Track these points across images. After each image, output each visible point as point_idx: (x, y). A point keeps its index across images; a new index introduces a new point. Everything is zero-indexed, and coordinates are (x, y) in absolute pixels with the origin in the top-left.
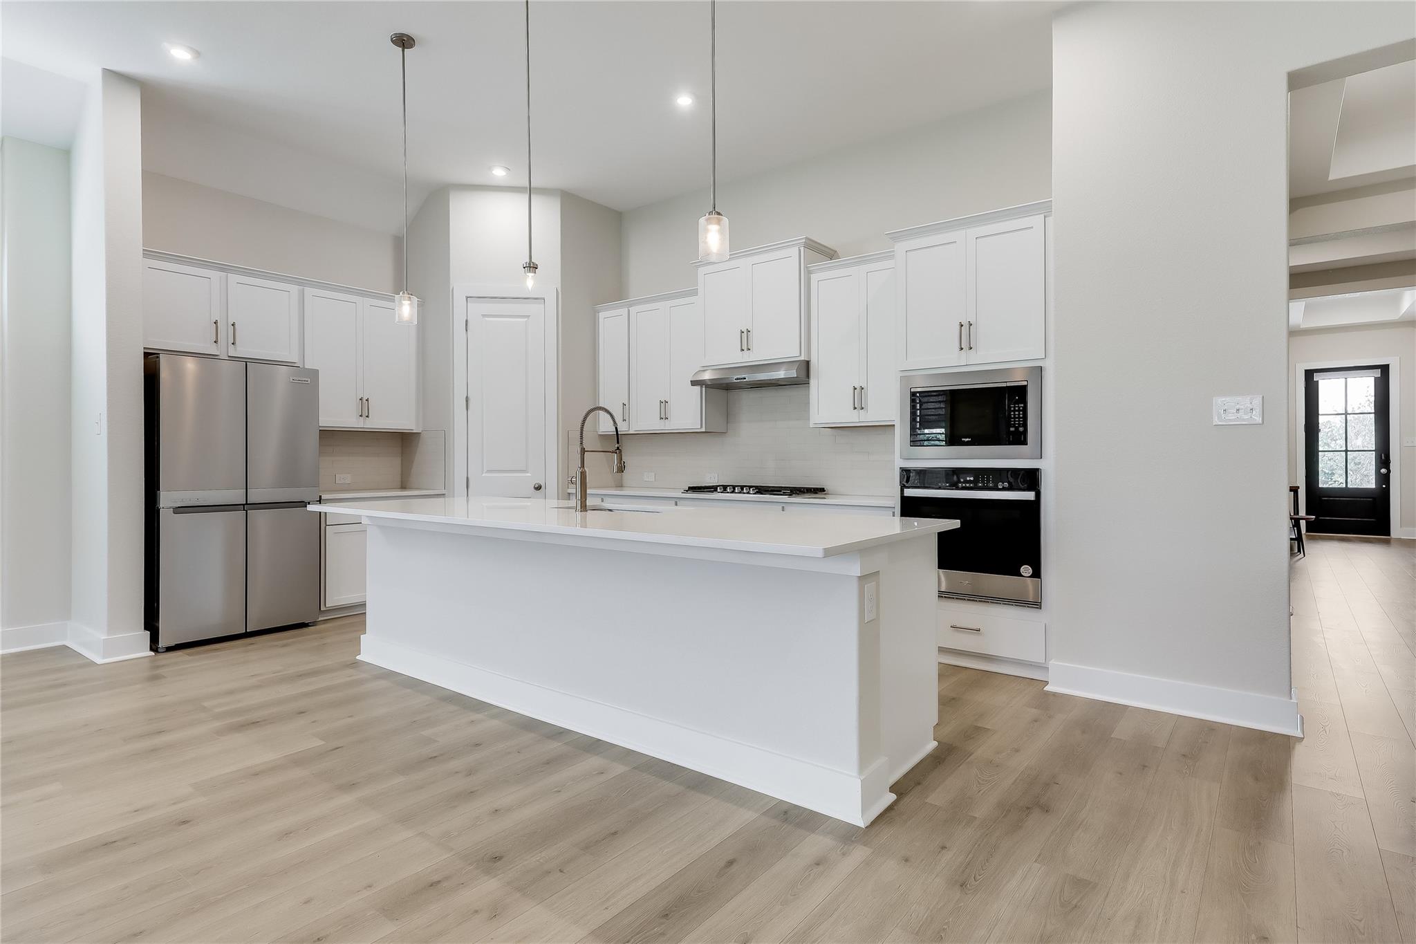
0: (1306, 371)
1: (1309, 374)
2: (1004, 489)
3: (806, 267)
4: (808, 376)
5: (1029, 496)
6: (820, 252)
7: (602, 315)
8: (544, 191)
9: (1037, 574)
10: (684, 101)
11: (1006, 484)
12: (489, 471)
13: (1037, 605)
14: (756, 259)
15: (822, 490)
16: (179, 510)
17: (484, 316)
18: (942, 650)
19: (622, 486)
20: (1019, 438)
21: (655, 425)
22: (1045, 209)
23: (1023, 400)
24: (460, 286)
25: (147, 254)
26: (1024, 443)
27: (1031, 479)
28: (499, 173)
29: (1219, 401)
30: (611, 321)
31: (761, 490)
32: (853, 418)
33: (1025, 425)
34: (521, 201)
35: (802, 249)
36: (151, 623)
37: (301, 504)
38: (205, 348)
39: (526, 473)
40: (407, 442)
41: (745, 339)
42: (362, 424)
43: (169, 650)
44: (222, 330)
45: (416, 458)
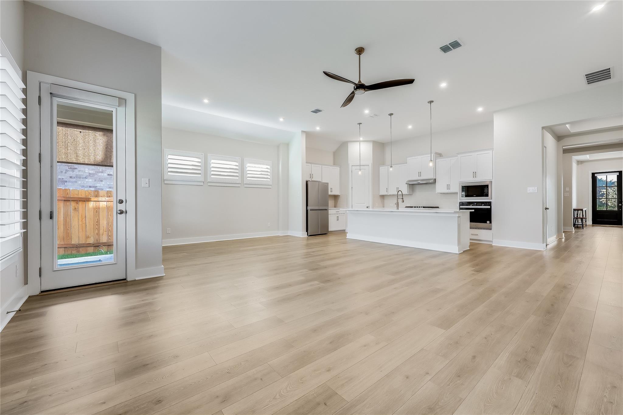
0: (592, 173)
1: (593, 174)
2: (483, 206)
3: (435, 158)
4: (435, 182)
5: (489, 207)
6: (439, 155)
7: (380, 168)
8: (370, 141)
9: (491, 223)
10: (410, 127)
11: (484, 205)
12: (357, 204)
13: (491, 229)
14: (422, 156)
15: (438, 207)
16: (311, 210)
17: (356, 169)
18: (470, 239)
20: (487, 195)
22: (492, 149)
23: (488, 188)
24: (351, 163)
25: (307, 163)
26: (488, 196)
27: (489, 204)
28: (361, 139)
29: (529, 188)
30: (383, 169)
31: (424, 207)
32: (447, 191)
33: (488, 193)
34: (366, 143)
35: (434, 154)
36: (307, 231)
37: (326, 210)
38: (308, 179)
39: (365, 204)
40: (336, 197)
41: (420, 174)
42: (330, 193)
43: (309, 236)
44: (311, 176)
45: (339, 201)
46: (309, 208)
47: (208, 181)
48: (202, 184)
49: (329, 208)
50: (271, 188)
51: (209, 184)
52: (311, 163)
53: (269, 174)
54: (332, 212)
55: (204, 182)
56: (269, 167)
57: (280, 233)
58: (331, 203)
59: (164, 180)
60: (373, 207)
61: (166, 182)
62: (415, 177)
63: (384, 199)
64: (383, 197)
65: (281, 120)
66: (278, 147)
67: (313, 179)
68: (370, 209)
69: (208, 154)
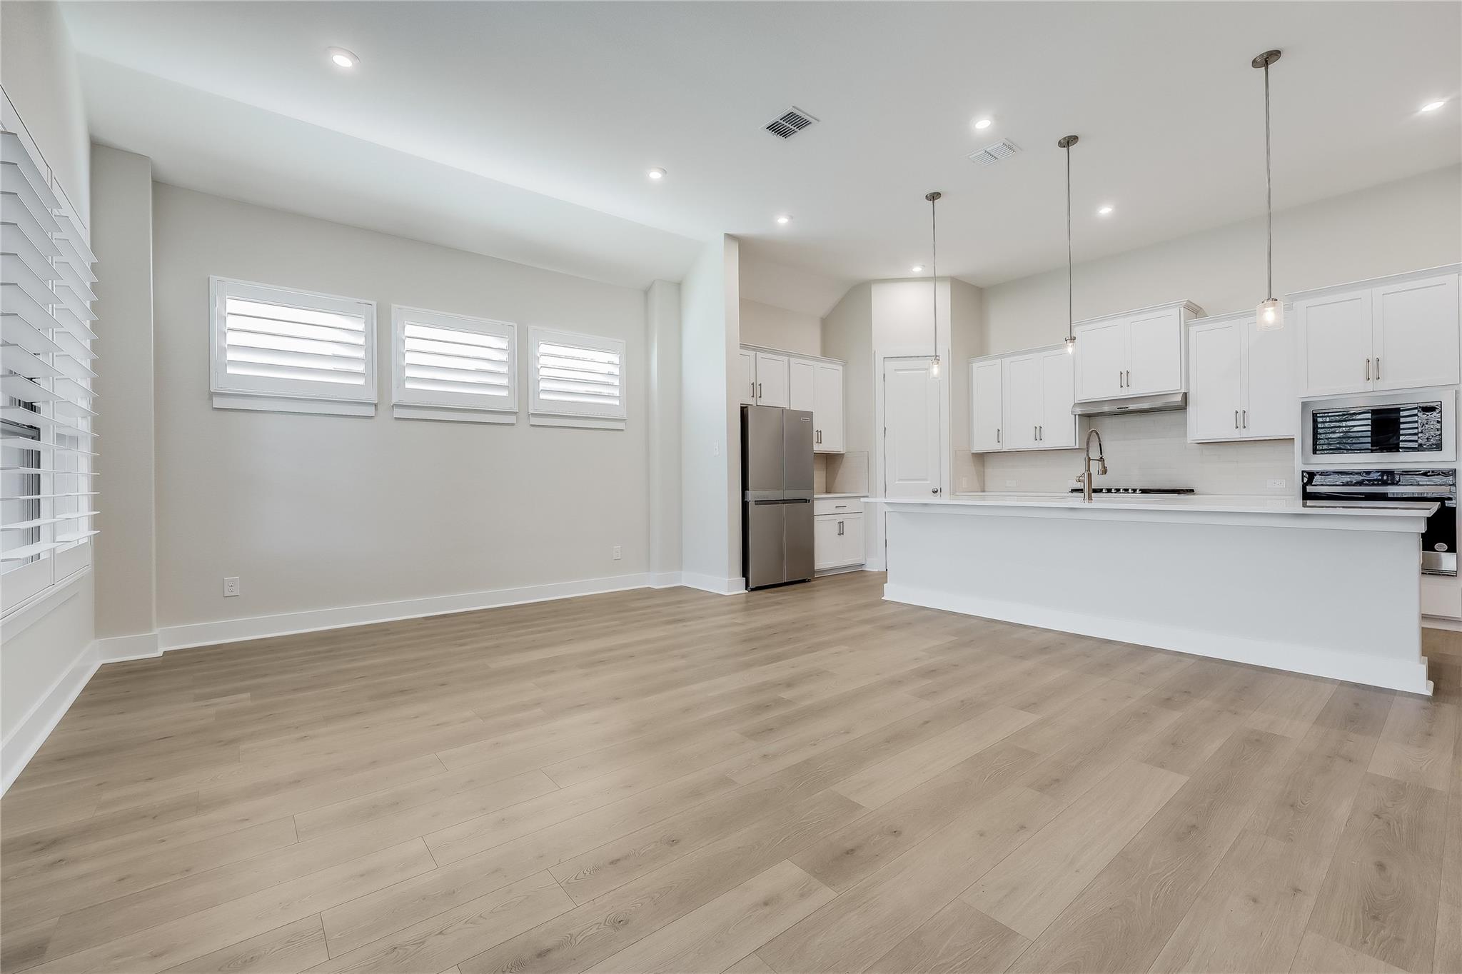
3: (1185, 322)
4: (1186, 406)
6: (1195, 311)
7: (975, 366)
8: (943, 279)
9: (1454, 549)
10: (1105, 211)
12: (899, 481)
13: (1452, 573)
14: (1135, 318)
15: (1193, 491)
16: (757, 502)
17: (895, 370)
19: (984, 491)
20: (1435, 446)
21: (1032, 444)
22: (1459, 269)
24: (881, 346)
25: (743, 346)
26: (1439, 449)
27: (1444, 477)
30: (981, 370)
31: (1144, 491)
32: (1236, 435)
33: (1440, 436)
34: (930, 286)
35: (1182, 309)
36: (745, 572)
37: (806, 501)
38: (748, 401)
39: (927, 480)
40: (831, 460)
41: (1125, 378)
42: (817, 448)
43: (753, 590)
44: (756, 388)
45: (840, 471)
46: (751, 496)
47: (394, 401)
48: (370, 411)
49: (815, 496)
50: (622, 430)
51: (399, 413)
52: (755, 349)
53: (617, 383)
54: (823, 507)
55: (376, 405)
56: (615, 359)
57: (655, 580)
58: (819, 478)
59: (212, 395)
60: (953, 493)
61: (218, 402)
62: (1105, 389)
63: (984, 466)
64: (981, 458)
65: (655, 175)
66: (647, 292)
67: (763, 402)
68: (944, 499)
69: (392, 305)
